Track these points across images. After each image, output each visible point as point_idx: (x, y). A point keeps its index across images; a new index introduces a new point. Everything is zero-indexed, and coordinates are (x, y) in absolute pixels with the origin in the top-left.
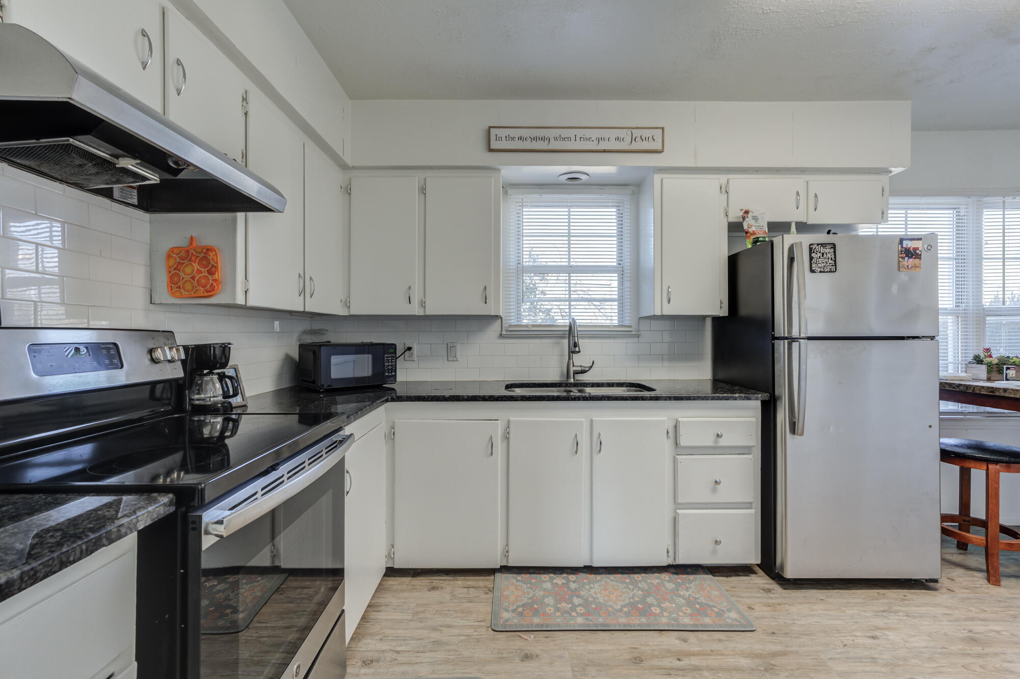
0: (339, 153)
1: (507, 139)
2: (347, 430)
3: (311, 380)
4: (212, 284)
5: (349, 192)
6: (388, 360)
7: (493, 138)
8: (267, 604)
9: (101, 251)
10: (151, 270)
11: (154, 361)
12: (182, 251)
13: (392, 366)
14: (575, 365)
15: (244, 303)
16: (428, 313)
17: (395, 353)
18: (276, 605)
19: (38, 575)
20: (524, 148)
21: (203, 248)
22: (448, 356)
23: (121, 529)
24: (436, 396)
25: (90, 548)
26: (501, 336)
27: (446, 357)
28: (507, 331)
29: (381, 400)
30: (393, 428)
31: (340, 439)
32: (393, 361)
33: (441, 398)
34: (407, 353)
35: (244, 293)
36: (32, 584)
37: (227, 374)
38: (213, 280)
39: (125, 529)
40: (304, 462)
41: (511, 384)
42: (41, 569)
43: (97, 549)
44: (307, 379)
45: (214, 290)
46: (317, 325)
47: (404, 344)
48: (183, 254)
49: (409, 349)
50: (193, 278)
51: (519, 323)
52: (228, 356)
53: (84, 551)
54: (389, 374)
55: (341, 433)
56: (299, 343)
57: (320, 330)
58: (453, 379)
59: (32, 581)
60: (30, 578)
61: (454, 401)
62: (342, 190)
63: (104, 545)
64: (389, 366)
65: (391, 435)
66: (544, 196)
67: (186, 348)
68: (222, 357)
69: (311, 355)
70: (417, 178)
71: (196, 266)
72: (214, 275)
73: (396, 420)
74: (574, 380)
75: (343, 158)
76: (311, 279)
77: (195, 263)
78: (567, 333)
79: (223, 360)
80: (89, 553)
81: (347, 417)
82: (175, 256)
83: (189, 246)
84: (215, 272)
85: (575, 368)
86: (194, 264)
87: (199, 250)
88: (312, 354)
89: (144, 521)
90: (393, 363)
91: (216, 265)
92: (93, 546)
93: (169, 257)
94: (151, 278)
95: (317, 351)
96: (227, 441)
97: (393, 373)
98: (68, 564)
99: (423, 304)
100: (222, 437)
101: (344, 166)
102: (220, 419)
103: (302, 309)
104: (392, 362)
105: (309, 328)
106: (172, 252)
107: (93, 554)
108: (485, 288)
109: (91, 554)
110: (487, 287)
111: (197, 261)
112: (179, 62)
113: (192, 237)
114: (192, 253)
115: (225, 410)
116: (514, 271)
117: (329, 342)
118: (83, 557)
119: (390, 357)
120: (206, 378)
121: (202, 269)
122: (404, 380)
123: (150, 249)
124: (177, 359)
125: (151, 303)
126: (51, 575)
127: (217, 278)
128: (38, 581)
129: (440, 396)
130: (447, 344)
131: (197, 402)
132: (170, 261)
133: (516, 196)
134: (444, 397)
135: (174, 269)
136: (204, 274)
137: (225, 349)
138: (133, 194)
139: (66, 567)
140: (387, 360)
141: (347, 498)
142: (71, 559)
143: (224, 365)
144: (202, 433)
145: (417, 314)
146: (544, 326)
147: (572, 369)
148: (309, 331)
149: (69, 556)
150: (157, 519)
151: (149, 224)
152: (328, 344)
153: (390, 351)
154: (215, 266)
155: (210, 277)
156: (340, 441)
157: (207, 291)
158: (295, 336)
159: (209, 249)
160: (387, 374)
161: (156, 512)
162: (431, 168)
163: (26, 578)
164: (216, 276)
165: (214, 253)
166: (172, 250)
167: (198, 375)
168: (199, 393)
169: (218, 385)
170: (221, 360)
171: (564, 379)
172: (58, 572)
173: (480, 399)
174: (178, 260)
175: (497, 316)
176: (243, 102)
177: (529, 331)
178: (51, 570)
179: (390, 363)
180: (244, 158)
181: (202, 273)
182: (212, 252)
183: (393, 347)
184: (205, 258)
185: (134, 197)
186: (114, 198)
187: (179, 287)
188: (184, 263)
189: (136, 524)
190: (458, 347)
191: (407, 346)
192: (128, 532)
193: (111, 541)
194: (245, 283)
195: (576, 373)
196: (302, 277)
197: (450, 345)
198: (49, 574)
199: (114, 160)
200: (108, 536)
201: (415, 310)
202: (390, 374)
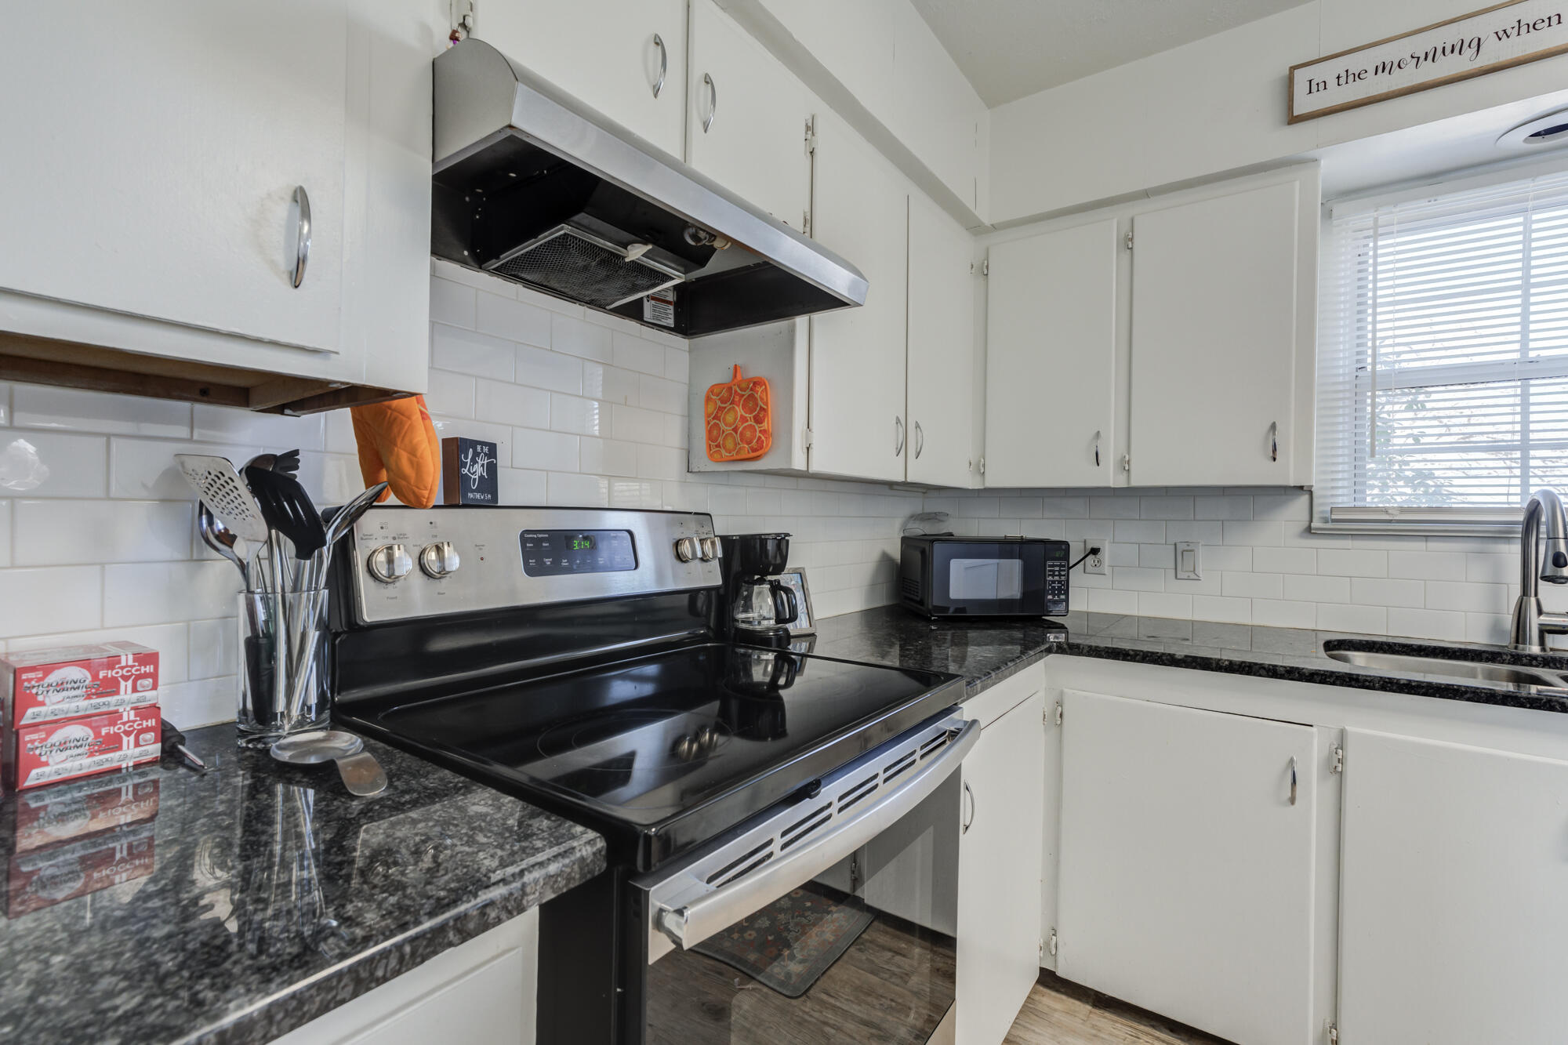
0: (968, 205)
1: (1343, 80)
2: (968, 710)
3: (918, 599)
4: (760, 437)
5: (985, 273)
6: (1054, 571)
7: (1300, 87)
8: (840, 962)
9: (626, 398)
10: (690, 422)
11: (680, 557)
12: (724, 388)
13: (1059, 582)
14: (1545, 609)
15: (805, 469)
16: (1134, 483)
17: (1066, 557)
18: (853, 968)
19: (306, 1009)
20: (1394, 88)
21: (749, 380)
22: (1176, 569)
23: (488, 910)
24: (1153, 653)
25: (420, 950)
26: (1309, 530)
27: (1174, 571)
28: (1326, 521)
29: (1038, 649)
30: (1060, 703)
31: (952, 728)
32: (1063, 573)
33: (1164, 658)
34: (1090, 559)
35: (806, 450)
36: (292, 1028)
37: (782, 584)
38: (760, 431)
39: (497, 911)
40: (876, 776)
41: (1339, 641)
42: (311, 996)
43: (435, 953)
44: (912, 596)
45: (761, 448)
46: (934, 505)
47: (1085, 542)
48: (724, 393)
49: (1095, 551)
50: (735, 430)
51: (1359, 504)
52: (784, 553)
53: (407, 957)
54: (1054, 597)
55: (955, 716)
56: (902, 535)
57: (935, 513)
58: (1189, 617)
59: (293, 1021)
60: (287, 1014)
61: (1194, 668)
62: (973, 271)
63: (451, 945)
64: (1054, 582)
65: (1057, 717)
66: (1442, 199)
67: (725, 540)
68: (776, 554)
69: (918, 556)
70: (1115, 221)
71: (740, 411)
72: (762, 423)
73: (1066, 690)
74: (1543, 649)
75: (976, 213)
76: (917, 426)
77: (738, 406)
78: (1520, 528)
79: (779, 561)
80: (419, 960)
81: (969, 684)
82: (714, 397)
83: (733, 380)
84: (764, 419)
85: (1544, 619)
86: (737, 408)
87: (744, 385)
88: (920, 556)
89: (537, 894)
90: (1063, 578)
91: (765, 407)
92: (426, 947)
93: (708, 399)
94: (689, 436)
95: (927, 549)
96: (782, 692)
97: (1063, 597)
98: (373, 985)
99: (1125, 466)
100: (773, 685)
101: (976, 228)
102: (771, 656)
103: (901, 479)
104: (1060, 575)
105: (919, 510)
106: (712, 392)
107: (426, 963)
108: (1273, 427)
109: (423, 961)
110: (1278, 427)
111: (742, 401)
112: (708, 80)
113: (736, 365)
114: (736, 391)
115: (780, 642)
116: (1347, 387)
117: (951, 534)
118: (404, 969)
119: (1057, 566)
120: (756, 588)
121: (747, 415)
122: (1084, 608)
123: (689, 390)
124: (711, 557)
125: (688, 471)
126: (335, 1007)
127: (766, 428)
128: (305, 1020)
129: (1163, 654)
130: (1175, 545)
131: (744, 626)
132: (709, 406)
133: (1356, 217)
134: (1172, 656)
135: (714, 419)
136: (750, 423)
137: (782, 542)
138: (668, 311)
139: (368, 989)
140: (1050, 571)
141: (963, 838)
142: (380, 973)
143: (779, 569)
144: (749, 674)
145: (1112, 486)
146: (1419, 510)
147: (1534, 622)
148: (919, 515)
149: (376, 967)
150: (565, 890)
151: (687, 354)
152: (948, 538)
153: (1057, 555)
154: (764, 409)
155: (757, 427)
156: (952, 732)
157: (754, 450)
158: (897, 523)
159: (757, 383)
160: (1050, 597)
161: (565, 876)
162: (1147, 194)
163: (280, 1016)
164: (765, 425)
165: (764, 387)
166: (711, 390)
167: (745, 582)
168: (745, 611)
169: (770, 601)
170: (776, 560)
171: (1507, 641)
172: (350, 999)
173: (1262, 672)
174: (719, 403)
175: (1301, 488)
176: (806, 133)
177: (1390, 521)
178: (335, 997)
179: (1057, 578)
180: (808, 225)
181: (747, 421)
182: (761, 387)
183: (1063, 547)
184: (751, 397)
185: (670, 316)
186: (645, 319)
187: (718, 446)
188: (725, 408)
189: (521, 900)
190: (1201, 554)
191: (1089, 547)
192: (504, 916)
193: (465, 935)
194: (807, 433)
195: (1545, 631)
196: (902, 423)
197: (1180, 547)
198: (332, 1005)
199: (621, 251)
200: (459, 925)
201: (1109, 477)
202: (1056, 598)
